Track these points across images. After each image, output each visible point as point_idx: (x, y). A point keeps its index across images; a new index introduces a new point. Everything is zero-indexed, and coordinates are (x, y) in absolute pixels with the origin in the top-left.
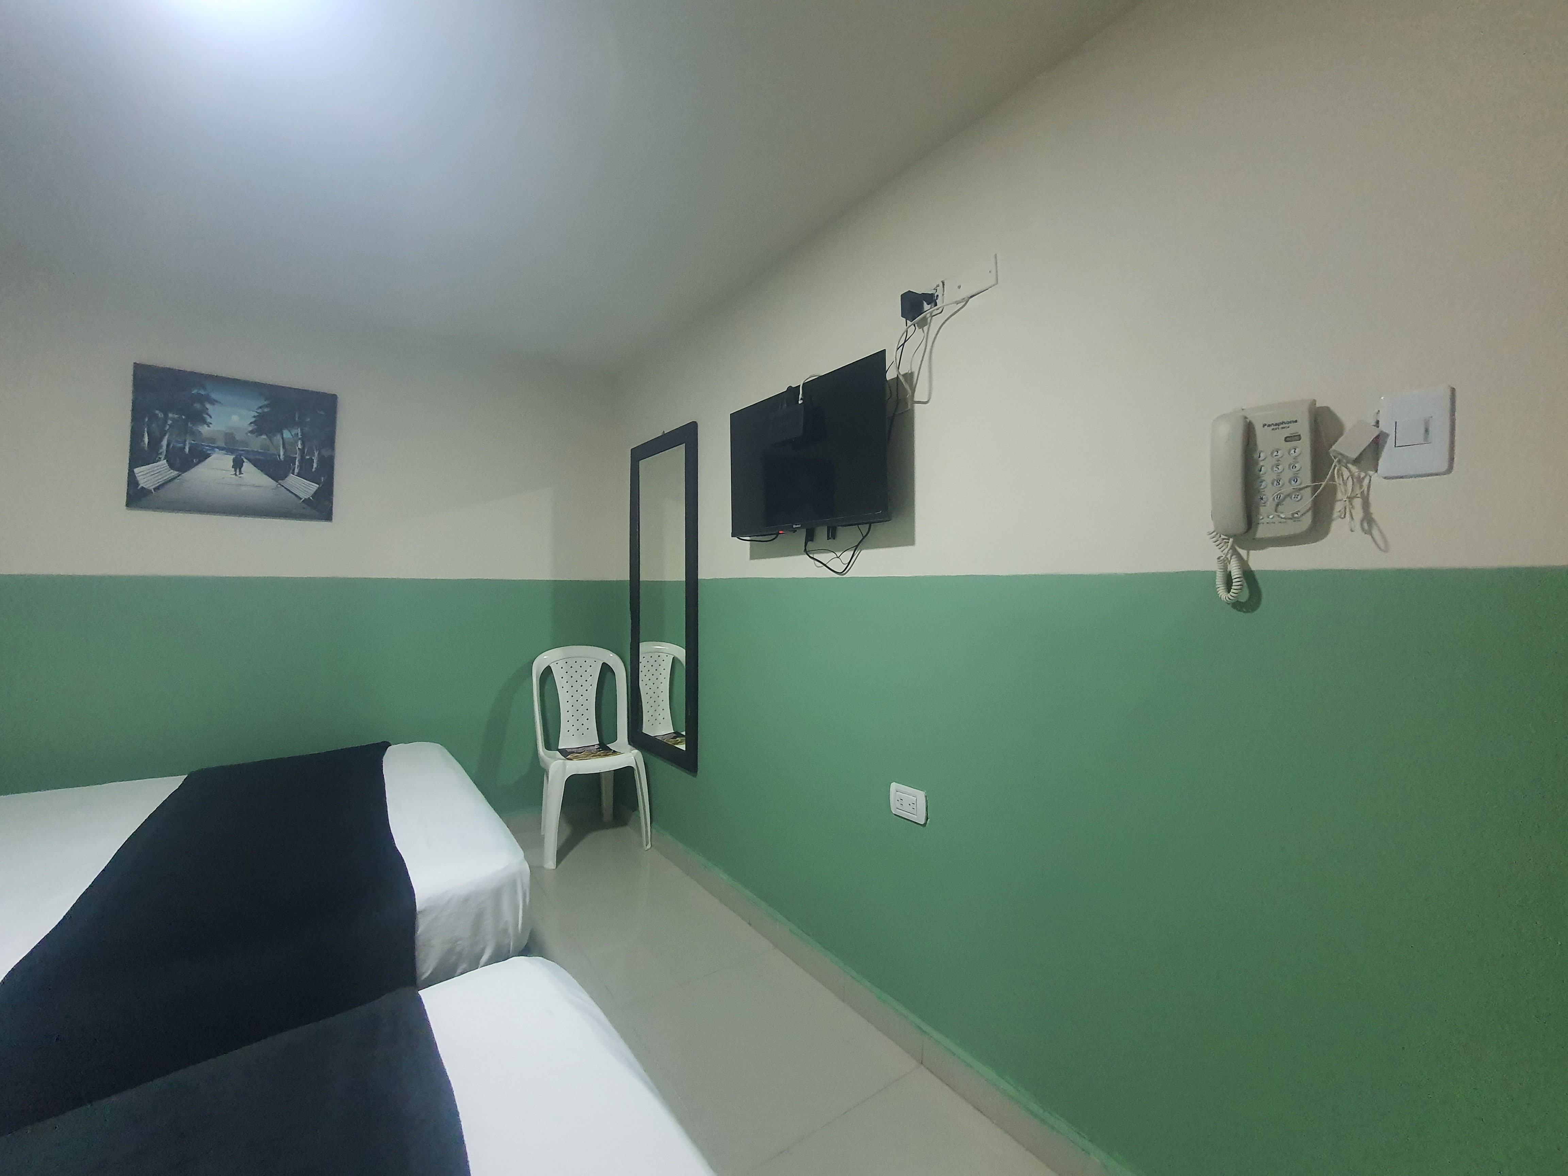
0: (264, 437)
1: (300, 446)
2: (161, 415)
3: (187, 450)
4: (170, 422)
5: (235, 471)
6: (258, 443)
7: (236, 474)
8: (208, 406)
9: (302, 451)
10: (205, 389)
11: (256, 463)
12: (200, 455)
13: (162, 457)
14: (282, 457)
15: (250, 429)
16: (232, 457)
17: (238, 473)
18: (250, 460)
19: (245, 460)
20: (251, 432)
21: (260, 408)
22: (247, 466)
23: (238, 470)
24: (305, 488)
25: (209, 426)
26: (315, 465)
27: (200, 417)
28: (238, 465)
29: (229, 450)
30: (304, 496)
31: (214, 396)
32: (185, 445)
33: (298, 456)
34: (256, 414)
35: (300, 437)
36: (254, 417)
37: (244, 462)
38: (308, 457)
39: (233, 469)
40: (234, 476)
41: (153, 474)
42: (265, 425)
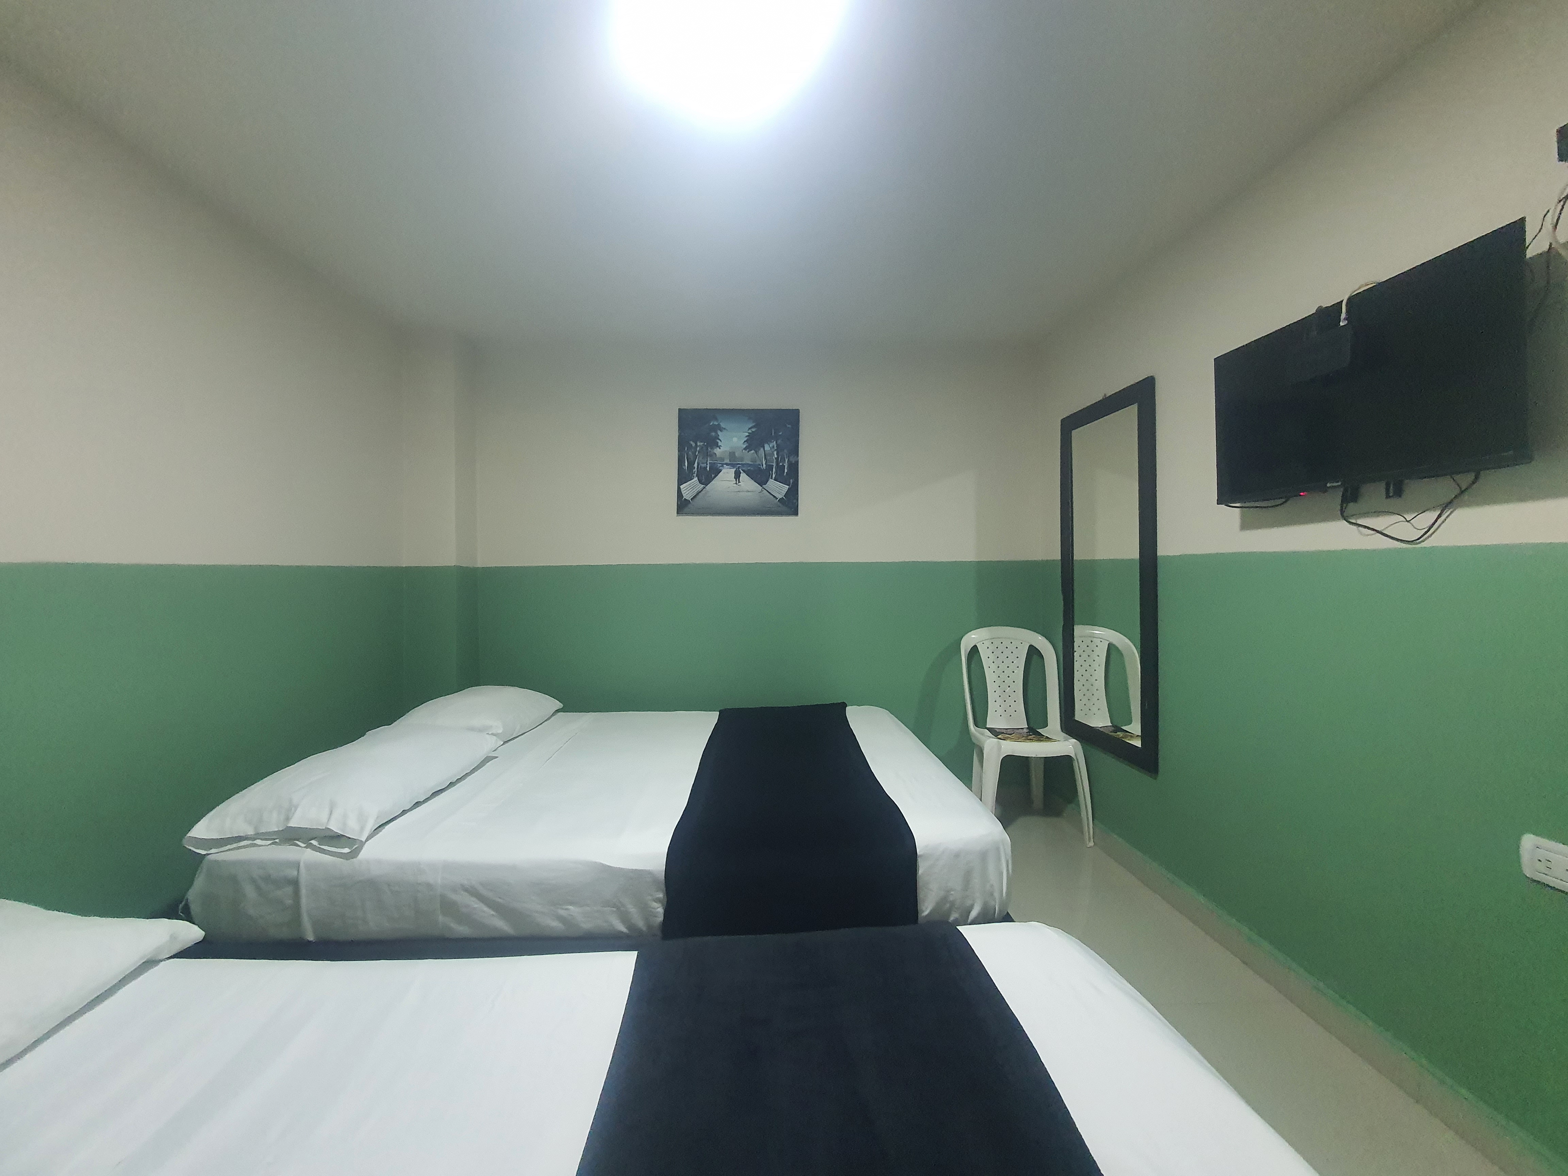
0: (752, 452)
1: (776, 456)
2: (694, 445)
3: (708, 469)
4: (698, 449)
5: (736, 481)
6: (748, 457)
7: (736, 483)
8: (719, 433)
9: (777, 459)
10: (716, 419)
11: (748, 473)
12: (716, 471)
13: (695, 475)
14: (764, 466)
15: (745, 446)
16: (734, 470)
17: (737, 482)
18: (744, 471)
19: (742, 471)
20: (745, 449)
21: (750, 429)
22: (743, 476)
23: (737, 480)
24: (779, 489)
25: (720, 449)
26: (786, 471)
27: (714, 442)
28: (737, 476)
29: (732, 465)
30: (779, 496)
31: (723, 425)
32: (707, 464)
33: (774, 464)
34: (747, 434)
35: (775, 448)
36: (747, 436)
37: (741, 473)
38: (781, 464)
39: (735, 480)
40: (735, 485)
41: (690, 488)
42: (753, 442)
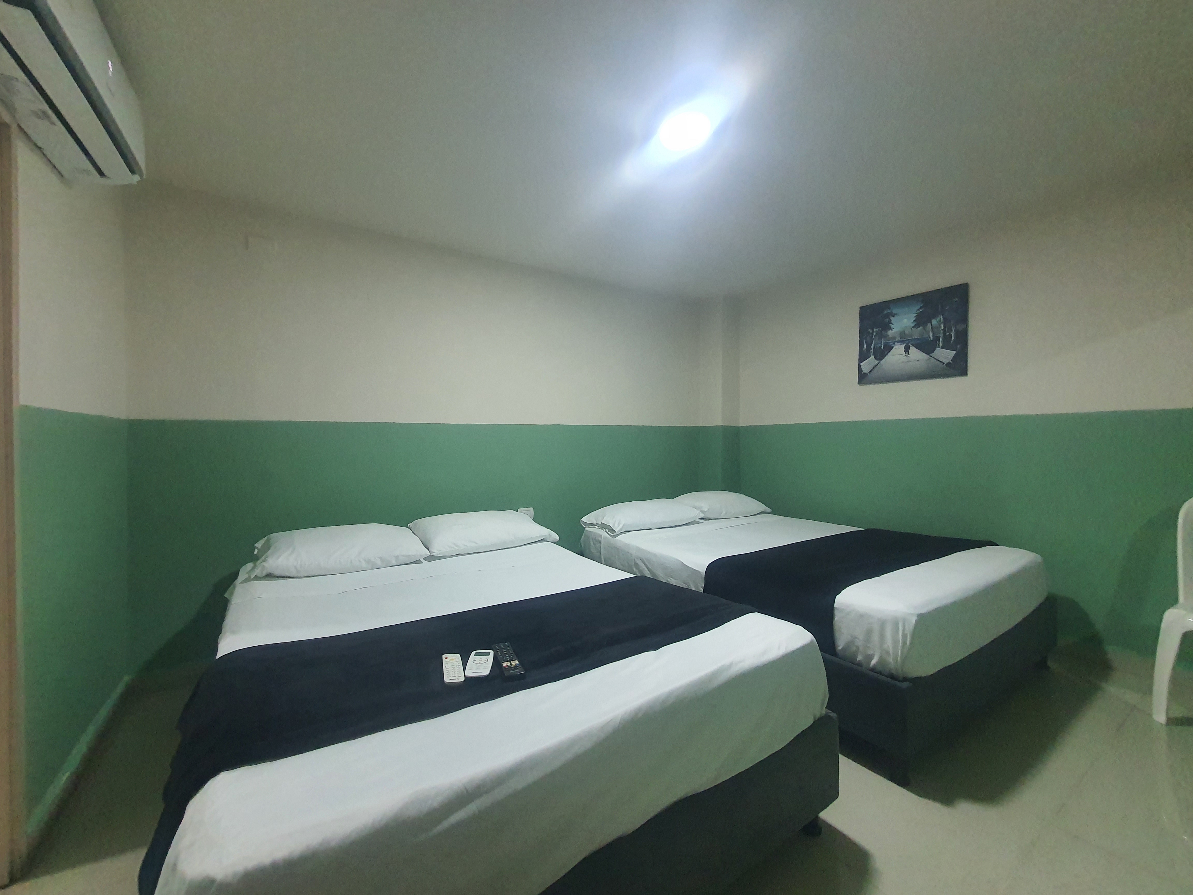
0: (921, 328)
1: (942, 328)
2: (871, 331)
3: (882, 348)
4: (874, 334)
5: (906, 353)
6: (917, 333)
7: (906, 356)
8: (892, 318)
9: (944, 330)
10: (889, 308)
11: (918, 347)
12: (889, 348)
13: (872, 354)
14: (931, 338)
15: (913, 325)
16: (904, 346)
17: (907, 355)
18: (913, 345)
19: (911, 346)
20: (914, 327)
21: (918, 310)
22: (912, 349)
23: (907, 352)
24: (945, 355)
25: (892, 330)
26: (953, 338)
27: (887, 327)
28: (907, 350)
30: (946, 361)
31: (895, 311)
32: (881, 345)
33: (941, 336)
34: (916, 315)
35: (942, 321)
36: (915, 317)
37: (910, 347)
38: (948, 334)
39: (905, 353)
40: (905, 357)
41: (866, 366)
42: (921, 321)
